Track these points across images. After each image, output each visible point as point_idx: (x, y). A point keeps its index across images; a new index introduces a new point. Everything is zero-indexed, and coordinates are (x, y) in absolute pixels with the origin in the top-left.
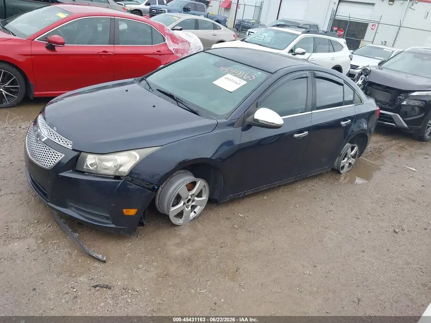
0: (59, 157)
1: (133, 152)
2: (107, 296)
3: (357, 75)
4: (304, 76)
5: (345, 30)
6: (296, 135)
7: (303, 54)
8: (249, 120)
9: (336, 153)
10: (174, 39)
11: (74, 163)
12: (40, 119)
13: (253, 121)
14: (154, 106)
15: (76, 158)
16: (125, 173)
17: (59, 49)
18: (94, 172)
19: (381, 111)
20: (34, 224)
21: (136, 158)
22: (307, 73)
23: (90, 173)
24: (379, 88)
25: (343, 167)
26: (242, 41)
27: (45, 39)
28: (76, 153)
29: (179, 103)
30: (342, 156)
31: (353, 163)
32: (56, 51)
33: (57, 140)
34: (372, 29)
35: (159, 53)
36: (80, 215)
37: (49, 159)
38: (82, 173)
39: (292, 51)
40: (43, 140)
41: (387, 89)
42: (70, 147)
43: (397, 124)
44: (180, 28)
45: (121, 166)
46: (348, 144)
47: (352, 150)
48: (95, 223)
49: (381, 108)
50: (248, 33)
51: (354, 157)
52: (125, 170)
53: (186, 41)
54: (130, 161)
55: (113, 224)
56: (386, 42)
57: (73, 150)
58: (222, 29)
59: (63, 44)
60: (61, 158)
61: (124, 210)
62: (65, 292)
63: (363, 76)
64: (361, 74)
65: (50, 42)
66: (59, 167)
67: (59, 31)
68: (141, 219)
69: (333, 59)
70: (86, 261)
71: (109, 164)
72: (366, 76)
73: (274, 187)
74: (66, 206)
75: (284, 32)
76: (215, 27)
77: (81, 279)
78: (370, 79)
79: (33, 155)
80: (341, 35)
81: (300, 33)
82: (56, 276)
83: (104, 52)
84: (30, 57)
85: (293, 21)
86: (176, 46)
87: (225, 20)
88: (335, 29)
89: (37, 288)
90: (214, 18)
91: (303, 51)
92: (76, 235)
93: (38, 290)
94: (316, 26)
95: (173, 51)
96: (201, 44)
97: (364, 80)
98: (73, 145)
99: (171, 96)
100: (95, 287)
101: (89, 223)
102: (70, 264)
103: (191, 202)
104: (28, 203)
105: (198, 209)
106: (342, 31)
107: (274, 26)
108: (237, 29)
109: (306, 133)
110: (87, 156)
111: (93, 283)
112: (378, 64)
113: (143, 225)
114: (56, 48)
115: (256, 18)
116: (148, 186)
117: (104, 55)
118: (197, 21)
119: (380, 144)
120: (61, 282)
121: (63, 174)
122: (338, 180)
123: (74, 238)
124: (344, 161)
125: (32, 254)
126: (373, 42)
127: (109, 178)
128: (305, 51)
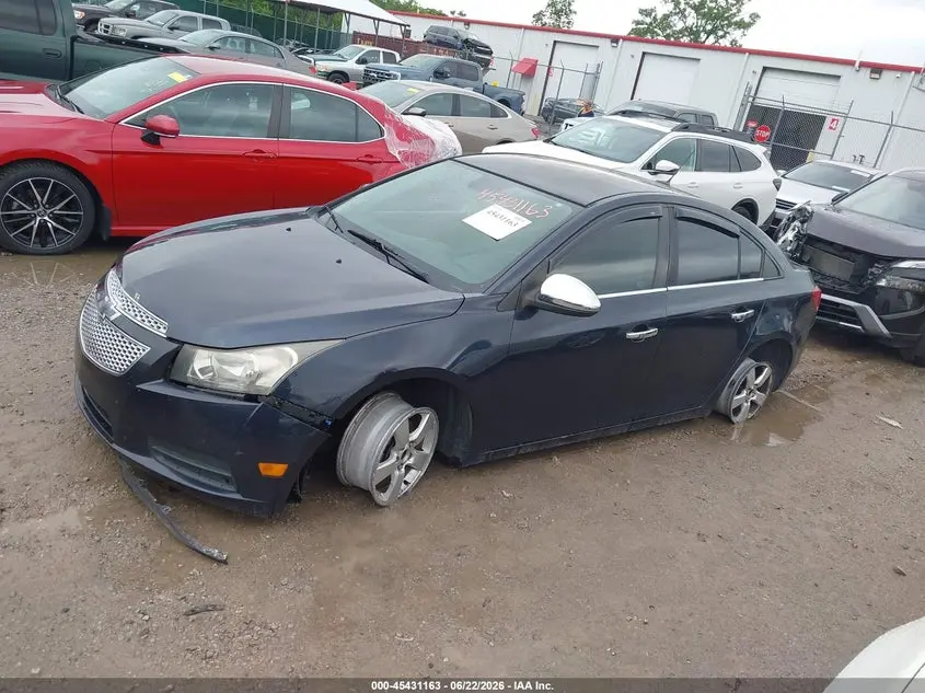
0: (140, 351)
1: (287, 349)
2: (209, 633)
3: (784, 221)
4: (653, 214)
5: (772, 128)
6: (631, 335)
7: (673, 172)
8: (529, 297)
9: (718, 377)
10: (404, 133)
11: (169, 364)
12: (112, 279)
13: (538, 301)
14: (339, 262)
15: (172, 357)
16: (267, 389)
17: (168, 145)
18: (209, 385)
19: (824, 296)
20: (81, 482)
21: (291, 360)
22: (660, 210)
23: (199, 387)
24: (831, 250)
25: (737, 410)
26: (547, 141)
27: (142, 122)
28: (175, 346)
29: (390, 259)
30: (737, 386)
31: (760, 403)
32: (162, 147)
33: (139, 318)
34: (831, 128)
35: (370, 159)
36: (172, 470)
37: (119, 356)
38: (183, 385)
39: (649, 166)
40: (112, 318)
41: (845, 252)
42: (162, 332)
43: (867, 327)
44: (420, 111)
45: (259, 375)
46: (749, 362)
47: (757, 376)
48: (196, 487)
50: (563, 126)
51: (762, 389)
52: (269, 382)
53: (427, 137)
54: (279, 367)
55: (238, 492)
56: (863, 157)
57: (170, 339)
58: (510, 117)
59: (176, 133)
60: (144, 353)
61: (261, 466)
62: (127, 619)
63: (797, 223)
64: (794, 219)
65: (150, 127)
66: (139, 372)
67: (172, 108)
68: (294, 487)
69: (738, 186)
70: (175, 564)
71: (237, 371)
72: (802, 222)
73: (586, 442)
74: (145, 452)
75: (635, 127)
76: (495, 113)
77: (161, 597)
78: (812, 229)
79: (91, 347)
80: (764, 138)
81: (668, 130)
82: (111, 588)
83: (255, 151)
84: (109, 156)
85: (661, 105)
86: (406, 148)
87: (520, 100)
88: (752, 125)
89: (72, 608)
90: (497, 93)
91: (674, 166)
92: (167, 509)
93: (72, 613)
94: (710, 117)
95: (398, 156)
96: (458, 145)
97: (798, 232)
98: (169, 330)
99: (376, 245)
100: (187, 614)
101: (191, 488)
102: (143, 567)
103: (407, 457)
104: (73, 443)
105: (413, 476)
106: (766, 130)
107: (616, 114)
108: (546, 119)
109: (653, 331)
110: (194, 353)
111: (185, 607)
112: (833, 200)
113: (298, 500)
114: (162, 141)
115: (586, 97)
116: (313, 420)
117: (257, 158)
118: (456, 97)
119: (828, 366)
120: (120, 600)
121: (144, 386)
122: (727, 436)
123: (163, 515)
124: (738, 397)
125: (70, 541)
126: (832, 156)
127: (234, 398)
128: (677, 167)
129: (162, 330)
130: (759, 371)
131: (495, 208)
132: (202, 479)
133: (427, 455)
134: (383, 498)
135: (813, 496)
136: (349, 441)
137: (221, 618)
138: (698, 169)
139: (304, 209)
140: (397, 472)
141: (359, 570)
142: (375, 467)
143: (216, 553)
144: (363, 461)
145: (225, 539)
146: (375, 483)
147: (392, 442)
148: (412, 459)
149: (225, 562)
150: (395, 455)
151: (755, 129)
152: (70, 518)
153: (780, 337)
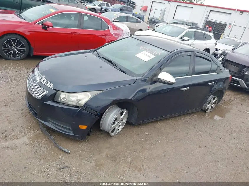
1: (88, 93)
2: (66, 175)
3: (219, 55)
4: (189, 55)
5: (213, 27)
6: (182, 89)
7: (188, 40)
8: (155, 79)
9: (204, 101)
10: (115, 28)
11: (53, 97)
12: (36, 70)
13: (157, 80)
14: (101, 67)
15: (55, 94)
16: (82, 104)
17: (49, 30)
18: (65, 103)
20: (28, 129)
21: (89, 96)
22: (191, 53)
23: (62, 103)
24: (232, 64)
25: (208, 109)
26: (153, 30)
27: (42, 23)
28: (55, 91)
29: (115, 66)
30: (208, 103)
31: (214, 107)
33: (45, 82)
34: (229, 28)
35: (105, 35)
37: (39, 94)
38: (58, 103)
39: (181, 38)
40: (37, 82)
41: (237, 65)
42: (52, 87)
43: (241, 86)
44: (117, 20)
45: (80, 100)
46: (212, 96)
48: (61, 132)
49: (233, 76)
50: (156, 26)
51: (214, 103)
52: (82, 102)
53: (121, 29)
54: (85, 98)
55: (73, 133)
56: (236, 36)
57: (54, 89)
58: (142, 23)
59: (52, 27)
60: (46, 93)
61: (80, 126)
62: (43, 171)
64: (222, 54)
65: (45, 25)
66: (45, 98)
67: (50, 19)
68: (89, 132)
69: (205, 44)
70: (55, 154)
71: (73, 99)
72: (224, 56)
73: (167, 118)
74: (46, 121)
75: (177, 27)
76: (137, 22)
77: (52, 164)
78: (227, 58)
79: (31, 90)
81: (187, 28)
82: (38, 161)
83: (74, 32)
84: (33, 33)
85: (183, 20)
86: (115, 32)
87: (143, 18)
88: (207, 26)
89: (27, 167)
90: (137, 16)
91: (188, 39)
92: (53, 137)
93: (27, 168)
94: (196, 24)
95: (113, 34)
96: (129, 31)
97: (223, 58)
98: (54, 86)
99: (110, 62)
100: (60, 169)
101: (59, 132)
102: (47, 154)
103: (119, 123)
104: (25, 117)
105: (120, 128)
106: (211, 28)
107: (172, 23)
108: (150, 23)
109: (188, 88)
110: (61, 93)
111: (59, 167)
112: (232, 49)
113: (89, 135)
114: (48, 29)
115: (161, 17)
116: (95, 113)
117: (74, 34)
118: (127, 17)
119: (230, 96)
120: (41, 165)
121: (47, 103)
122: (204, 116)
123: (52, 139)
124: (208, 106)
125: (26, 146)
126: (229, 36)
127: (72, 107)
128: (189, 39)
129: (51, 86)
130: (214, 99)
131: (144, 52)
132: (63, 129)
133: (124, 122)
134: (113, 134)
135: (229, 134)
136: (104, 118)
137: (69, 170)
138: (195, 39)
139: (89, 50)
140: (117, 127)
141: (107, 156)
142: (111, 126)
143: (67, 150)
144: (107, 125)
145: (69, 146)
146: (111, 131)
147: (116, 119)
148: (121, 124)
149: (69, 153)
150: (116, 122)
151: (208, 27)
152: (25, 139)
153: (220, 89)
